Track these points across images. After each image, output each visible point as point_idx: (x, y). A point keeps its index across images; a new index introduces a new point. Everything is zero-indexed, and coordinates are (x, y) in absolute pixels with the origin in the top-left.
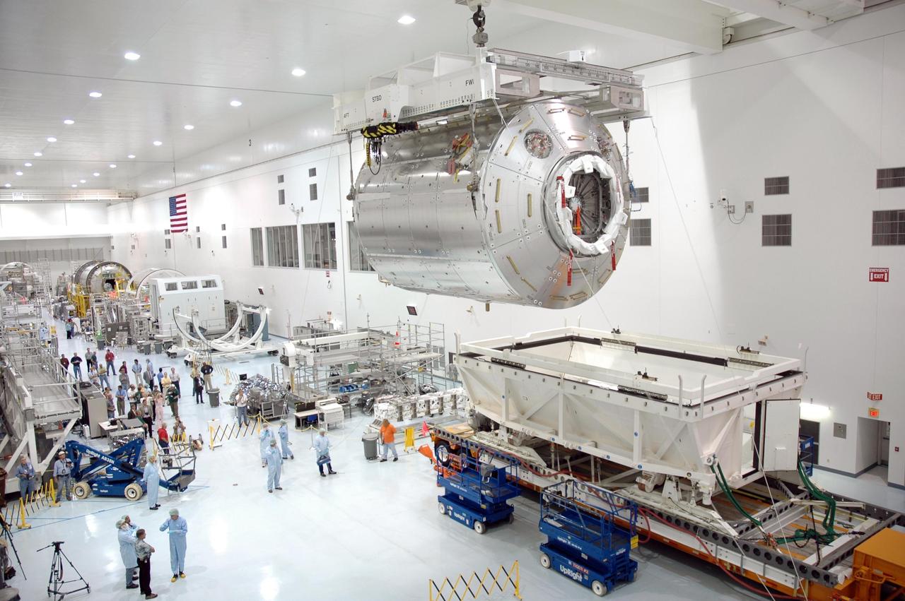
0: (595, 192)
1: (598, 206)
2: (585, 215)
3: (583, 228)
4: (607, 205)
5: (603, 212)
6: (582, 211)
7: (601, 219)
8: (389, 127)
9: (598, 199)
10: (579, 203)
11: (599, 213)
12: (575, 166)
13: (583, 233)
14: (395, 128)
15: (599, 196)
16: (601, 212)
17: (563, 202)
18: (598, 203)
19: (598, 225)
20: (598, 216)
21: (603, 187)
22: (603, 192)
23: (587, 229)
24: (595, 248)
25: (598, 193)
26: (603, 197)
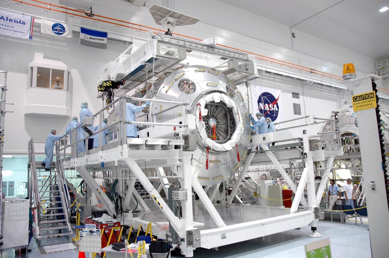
0: (226, 116)
1: (228, 124)
2: (218, 129)
3: (218, 136)
4: (233, 124)
5: (231, 128)
6: (217, 127)
7: (229, 132)
8: (108, 83)
9: (227, 120)
10: (215, 122)
11: (228, 128)
12: (209, 98)
13: (218, 139)
14: (111, 83)
15: (227, 118)
16: (229, 128)
17: (200, 118)
18: (227, 122)
19: (228, 135)
20: (228, 130)
21: (230, 113)
22: (230, 116)
23: (221, 137)
24: (223, 147)
25: (227, 117)
26: (230, 119)
